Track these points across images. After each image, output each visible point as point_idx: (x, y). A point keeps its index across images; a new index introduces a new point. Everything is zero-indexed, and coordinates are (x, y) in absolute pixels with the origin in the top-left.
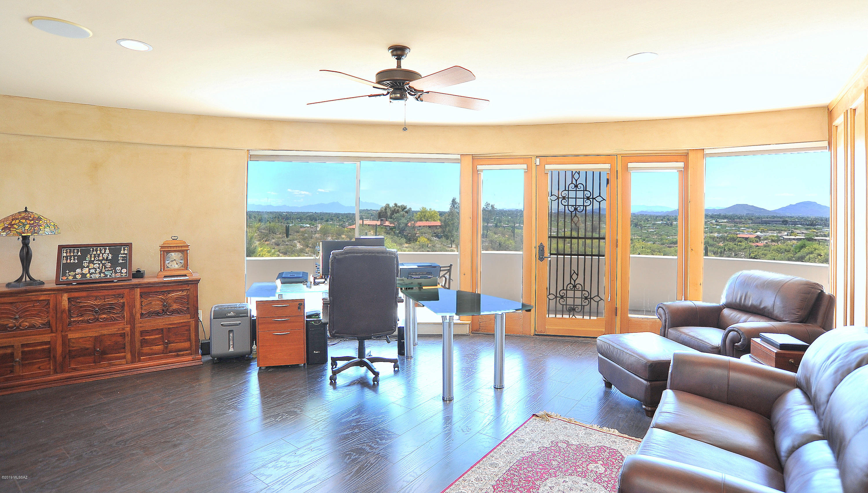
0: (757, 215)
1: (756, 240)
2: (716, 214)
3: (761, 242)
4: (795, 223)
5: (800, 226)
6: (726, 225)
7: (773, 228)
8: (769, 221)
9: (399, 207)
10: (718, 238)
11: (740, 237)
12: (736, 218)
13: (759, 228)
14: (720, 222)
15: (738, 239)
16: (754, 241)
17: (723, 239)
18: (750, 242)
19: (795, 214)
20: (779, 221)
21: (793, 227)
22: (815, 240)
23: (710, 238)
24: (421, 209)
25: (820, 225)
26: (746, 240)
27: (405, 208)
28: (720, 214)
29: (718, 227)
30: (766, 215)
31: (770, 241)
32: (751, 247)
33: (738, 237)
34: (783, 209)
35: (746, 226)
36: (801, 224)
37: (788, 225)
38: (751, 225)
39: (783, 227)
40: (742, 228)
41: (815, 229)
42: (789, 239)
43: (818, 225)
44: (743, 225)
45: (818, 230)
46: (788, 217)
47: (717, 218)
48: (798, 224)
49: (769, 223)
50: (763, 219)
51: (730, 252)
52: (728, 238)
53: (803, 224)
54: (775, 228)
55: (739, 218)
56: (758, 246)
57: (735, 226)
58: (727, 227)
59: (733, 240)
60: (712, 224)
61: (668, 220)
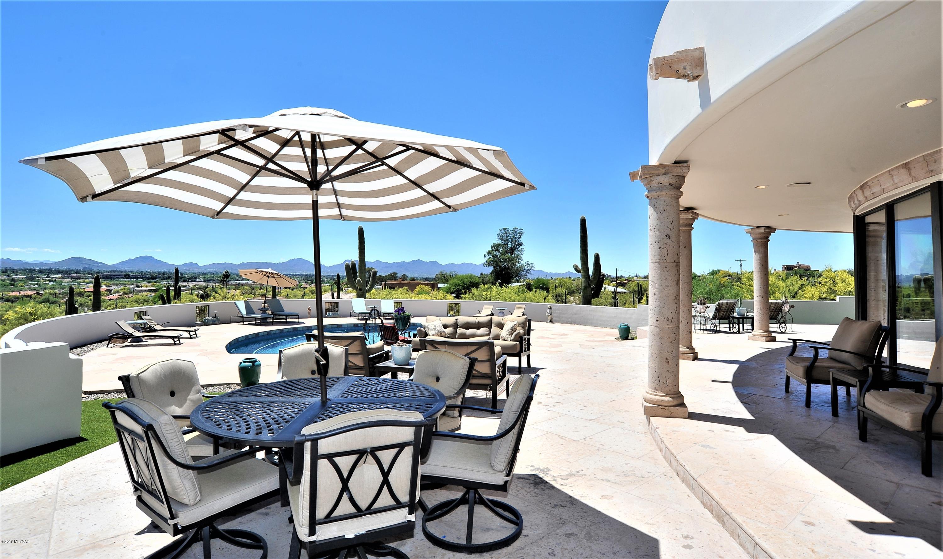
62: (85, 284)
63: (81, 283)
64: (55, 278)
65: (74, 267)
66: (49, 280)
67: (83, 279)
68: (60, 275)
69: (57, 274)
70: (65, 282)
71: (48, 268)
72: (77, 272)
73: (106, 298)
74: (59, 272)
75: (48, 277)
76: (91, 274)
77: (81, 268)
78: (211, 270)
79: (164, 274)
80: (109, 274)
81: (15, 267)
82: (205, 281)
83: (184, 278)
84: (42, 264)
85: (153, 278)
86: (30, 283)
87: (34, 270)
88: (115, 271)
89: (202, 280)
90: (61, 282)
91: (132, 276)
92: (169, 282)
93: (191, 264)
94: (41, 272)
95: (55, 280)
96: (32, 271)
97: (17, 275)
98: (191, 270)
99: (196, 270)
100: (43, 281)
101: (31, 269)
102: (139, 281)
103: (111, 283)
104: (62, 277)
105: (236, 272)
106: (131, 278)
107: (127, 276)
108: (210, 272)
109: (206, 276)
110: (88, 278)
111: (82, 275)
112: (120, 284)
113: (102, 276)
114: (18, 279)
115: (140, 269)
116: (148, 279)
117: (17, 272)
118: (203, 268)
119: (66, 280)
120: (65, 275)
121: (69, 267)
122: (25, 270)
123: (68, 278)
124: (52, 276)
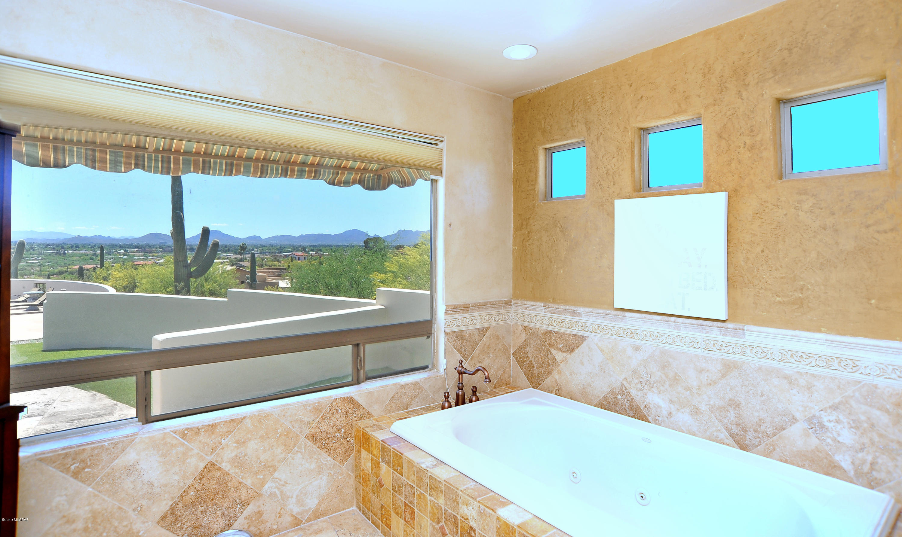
62: (153, 257)
63: (150, 256)
64: (131, 252)
65: (151, 243)
66: (124, 255)
67: (154, 253)
68: (135, 250)
69: (134, 249)
70: (137, 256)
71: (130, 243)
72: (150, 247)
74: (136, 247)
75: (125, 251)
76: (162, 248)
77: (157, 242)
78: (273, 242)
79: (226, 247)
82: (261, 253)
84: (127, 239)
86: (108, 257)
87: (116, 246)
89: (259, 252)
90: (134, 256)
92: (228, 255)
93: (254, 238)
94: (121, 247)
95: (129, 254)
98: (254, 243)
99: (257, 243)
100: (119, 255)
101: (113, 245)
104: (137, 252)
105: (295, 244)
108: (270, 244)
109: (265, 248)
110: (158, 252)
111: (153, 249)
118: (265, 241)
120: (140, 250)
121: (148, 242)
122: (110, 245)
123: (142, 252)
124: (129, 251)
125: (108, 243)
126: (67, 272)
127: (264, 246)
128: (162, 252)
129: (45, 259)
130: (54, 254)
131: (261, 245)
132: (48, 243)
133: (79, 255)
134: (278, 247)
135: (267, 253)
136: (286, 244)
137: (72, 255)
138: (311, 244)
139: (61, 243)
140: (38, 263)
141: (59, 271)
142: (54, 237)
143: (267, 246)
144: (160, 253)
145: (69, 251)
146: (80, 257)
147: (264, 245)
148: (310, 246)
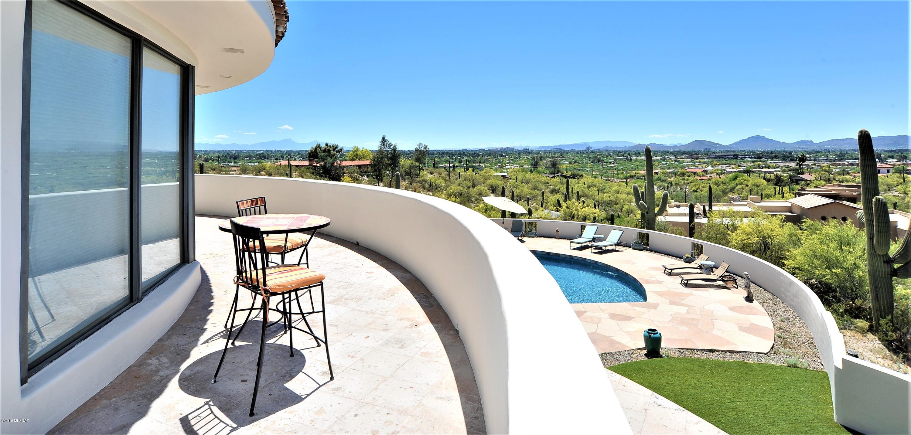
0: (713, 150)
1: (702, 174)
2: (677, 150)
3: (707, 176)
4: (744, 157)
5: (748, 159)
6: (684, 160)
7: (725, 162)
8: (722, 155)
9: (330, 146)
10: (670, 173)
11: (689, 172)
12: (694, 153)
13: (712, 163)
14: (679, 158)
15: (688, 173)
16: (701, 175)
17: (675, 174)
18: (698, 176)
19: (747, 148)
20: (731, 155)
21: (742, 161)
22: (753, 171)
23: (663, 173)
24: (353, 148)
25: (765, 157)
26: (694, 174)
27: (336, 148)
28: (680, 150)
29: (676, 163)
30: (721, 150)
31: (715, 174)
32: (697, 181)
33: (687, 172)
34: (736, 143)
35: (701, 161)
36: (749, 158)
37: (738, 159)
38: (706, 160)
39: (734, 161)
40: (698, 163)
41: (761, 161)
42: (731, 171)
43: (764, 157)
44: (698, 160)
45: (763, 162)
46: (741, 151)
47: (677, 154)
48: (747, 157)
49: (722, 158)
50: (717, 154)
51: (676, 186)
52: (679, 173)
53: (752, 157)
54: (726, 162)
55: (696, 154)
56: (703, 180)
57: (691, 161)
58: (684, 163)
59: (683, 174)
60: (671, 160)
61: (629, 155)
62: (700, 163)
63: (697, 162)
64: (680, 158)
65: (697, 149)
66: (675, 161)
67: (700, 159)
68: (684, 156)
69: (683, 155)
70: (686, 162)
73: (698, 178)
74: (684, 153)
75: (676, 158)
76: (707, 155)
77: (702, 149)
78: (829, 147)
79: (772, 153)
80: (721, 154)
81: (658, 150)
82: (815, 160)
83: (791, 157)
84: (675, 146)
85: (759, 157)
87: (668, 152)
88: (728, 151)
89: (812, 159)
90: (683, 162)
91: (741, 155)
92: (775, 161)
93: (806, 142)
94: (672, 153)
95: (679, 161)
96: (666, 153)
97: (656, 156)
98: (805, 148)
99: (810, 148)
100: (671, 161)
101: (665, 152)
102: (745, 161)
103: (721, 162)
104: (685, 158)
106: (739, 158)
107: (736, 156)
108: (826, 150)
109: (819, 154)
110: (704, 158)
111: (699, 155)
112: (728, 163)
113: (715, 156)
114: (655, 160)
115: (751, 149)
116: (755, 158)
117: (657, 154)
118: (819, 146)
119: (686, 160)
120: (688, 156)
121: (694, 149)
122: (663, 152)
123: (689, 158)
124: (679, 157)
125: (661, 150)
126: (636, 176)
127: (819, 152)
128: (707, 158)
129: (618, 164)
130: (624, 159)
131: (813, 150)
132: (619, 150)
133: (641, 161)
134: (838, 153)
135: (823, 160)
136: (847, 149)
137: (636, 161)
138: (886, 149)
139: (628, 150)
140: (615, 167)
141: (630, 175)
142: (623, 145)
143: (822, 152)
144: (706, 159)
145: (634, 157)
146: (642, 162)
147: (817, 150)
148: (886, 151)
